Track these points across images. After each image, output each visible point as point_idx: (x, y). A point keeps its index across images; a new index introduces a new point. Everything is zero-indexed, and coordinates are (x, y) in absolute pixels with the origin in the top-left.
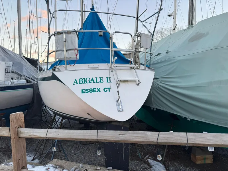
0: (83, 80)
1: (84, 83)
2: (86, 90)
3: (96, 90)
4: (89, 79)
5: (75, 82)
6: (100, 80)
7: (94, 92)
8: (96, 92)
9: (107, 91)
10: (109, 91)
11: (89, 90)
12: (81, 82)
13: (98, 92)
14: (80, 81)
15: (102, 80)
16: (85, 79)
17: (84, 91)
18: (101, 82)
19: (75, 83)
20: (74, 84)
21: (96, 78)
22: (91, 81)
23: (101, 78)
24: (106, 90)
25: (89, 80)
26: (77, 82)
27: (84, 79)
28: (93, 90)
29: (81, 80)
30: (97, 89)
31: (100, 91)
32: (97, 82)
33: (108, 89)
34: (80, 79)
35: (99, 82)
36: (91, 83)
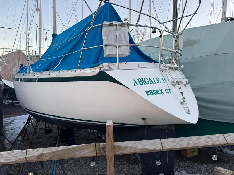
0: (142, 81)
1: (145, 84)
2: (150, 92)
3: (159, 92)
4: (147, 79)
5: (134, 83)
6: (158, 80)
7: (158, 94)
8: (160, 93)
9: (168, 93)
10: (171, 93)
11: (153, 92)
12: (141, 83)
13: (161, 93)
14: (139, 82)
15: (159, 80)
16: (144, 79)
17: (149, 93)
18: (159, 83)
19: (136, 84)
20: (134, 85)
21: (153, 78)
22: (150, 81)
23: (158, 79)
24: (167, 91)
25: (148, 81)
26: (136, 83)
27: (142, 79)
28: (156, 92)
29: (140, 80)
30: (159, 90)
31: (163, 93)
32: (156, 83)
33: (168, 91)
34: (138, 79)
35: (157, 83)
36: (151, 83)
